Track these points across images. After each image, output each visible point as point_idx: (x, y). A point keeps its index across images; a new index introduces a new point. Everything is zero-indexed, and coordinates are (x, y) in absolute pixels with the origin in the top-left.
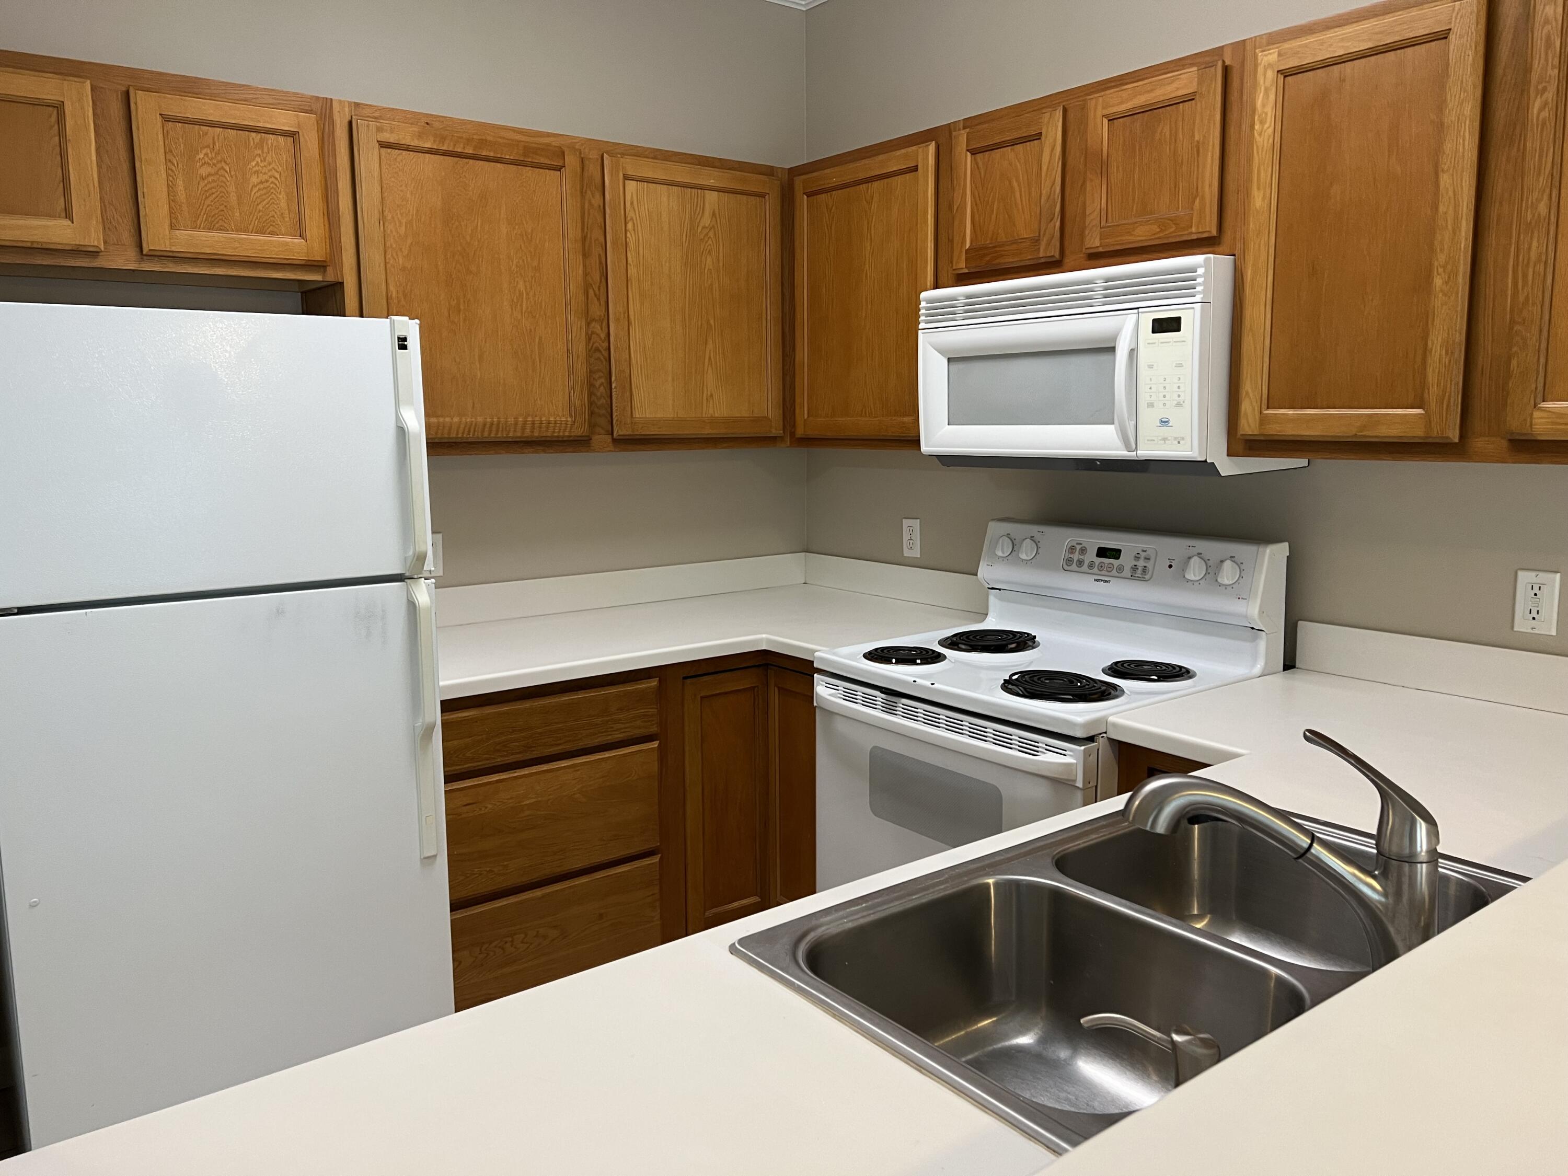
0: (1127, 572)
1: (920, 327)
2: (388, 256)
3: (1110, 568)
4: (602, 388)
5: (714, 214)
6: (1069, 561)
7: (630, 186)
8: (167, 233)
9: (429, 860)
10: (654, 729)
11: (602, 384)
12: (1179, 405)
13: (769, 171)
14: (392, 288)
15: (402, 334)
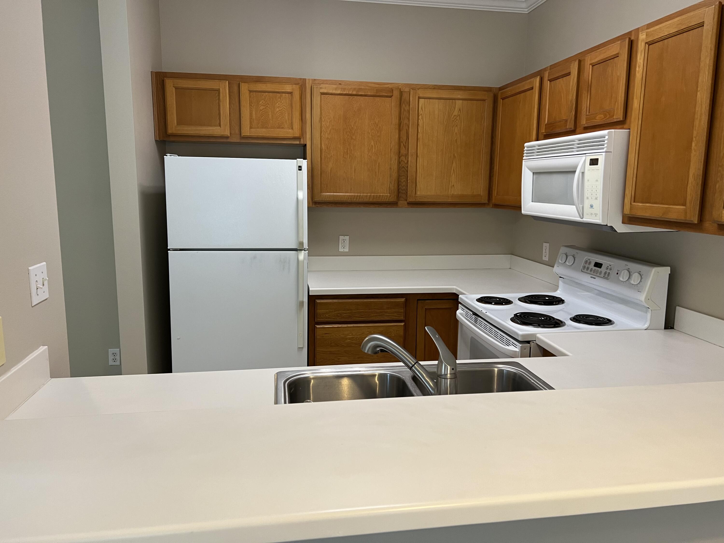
0: (602, 275)
1: (524, 158)
2: (322, 134)
3: (597, 272)
4: (404, 182)
5: (460, 110)
6: (584, 267)
7: (422, 101)
8: (249, 129)
9: (300, 349)
10: (402, 318)
11: (404, 181)
12: (596, 199)
13: (488, 90)
14: (323, 146)
15: (300, 165)
